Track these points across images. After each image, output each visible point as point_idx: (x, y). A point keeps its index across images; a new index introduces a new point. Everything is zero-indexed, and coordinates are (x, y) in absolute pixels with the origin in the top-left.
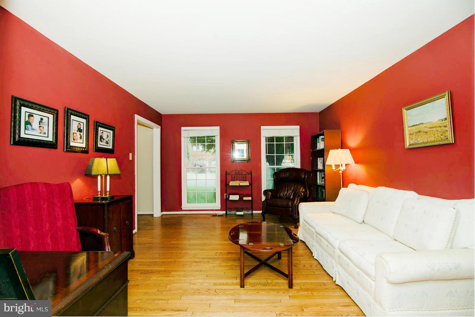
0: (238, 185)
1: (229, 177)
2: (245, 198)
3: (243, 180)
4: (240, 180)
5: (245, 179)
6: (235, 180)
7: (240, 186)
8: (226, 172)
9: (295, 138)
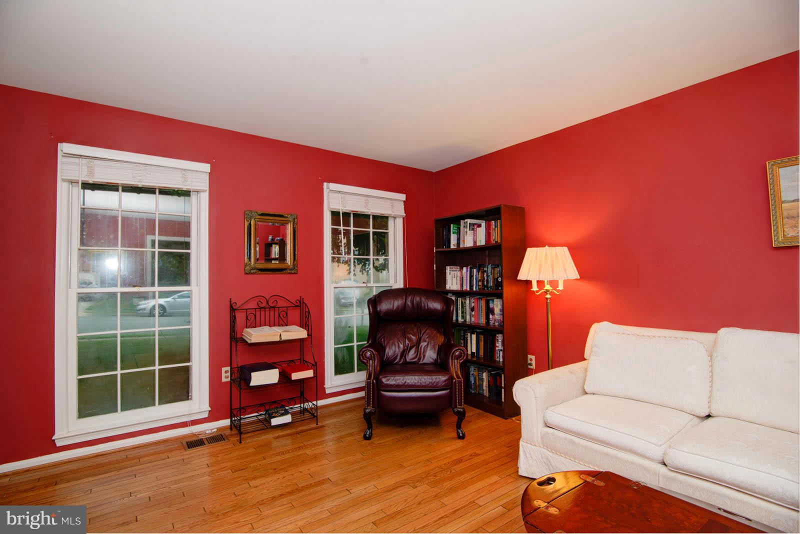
0: (278, 339)
1: (240, 317)
2: (295, 376)
3: (280, 323)
4: (272, 322)
5: (285, 322)
6: (258, 323)
7: (281, 342)
8: (231, 302)
9: (391, 223)
